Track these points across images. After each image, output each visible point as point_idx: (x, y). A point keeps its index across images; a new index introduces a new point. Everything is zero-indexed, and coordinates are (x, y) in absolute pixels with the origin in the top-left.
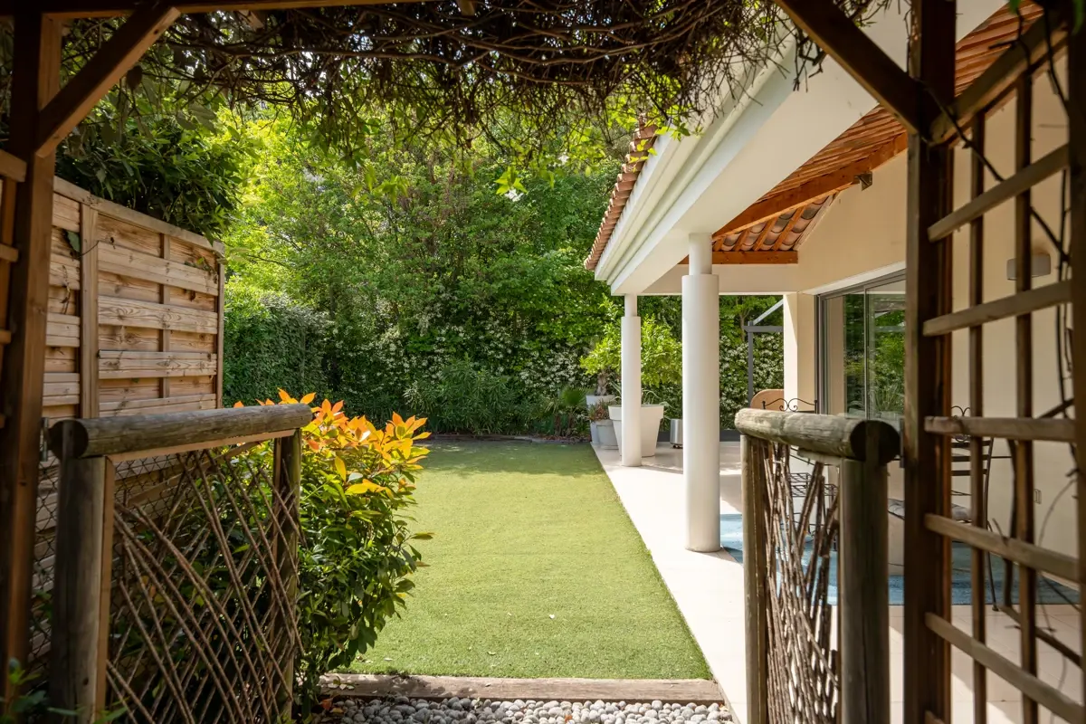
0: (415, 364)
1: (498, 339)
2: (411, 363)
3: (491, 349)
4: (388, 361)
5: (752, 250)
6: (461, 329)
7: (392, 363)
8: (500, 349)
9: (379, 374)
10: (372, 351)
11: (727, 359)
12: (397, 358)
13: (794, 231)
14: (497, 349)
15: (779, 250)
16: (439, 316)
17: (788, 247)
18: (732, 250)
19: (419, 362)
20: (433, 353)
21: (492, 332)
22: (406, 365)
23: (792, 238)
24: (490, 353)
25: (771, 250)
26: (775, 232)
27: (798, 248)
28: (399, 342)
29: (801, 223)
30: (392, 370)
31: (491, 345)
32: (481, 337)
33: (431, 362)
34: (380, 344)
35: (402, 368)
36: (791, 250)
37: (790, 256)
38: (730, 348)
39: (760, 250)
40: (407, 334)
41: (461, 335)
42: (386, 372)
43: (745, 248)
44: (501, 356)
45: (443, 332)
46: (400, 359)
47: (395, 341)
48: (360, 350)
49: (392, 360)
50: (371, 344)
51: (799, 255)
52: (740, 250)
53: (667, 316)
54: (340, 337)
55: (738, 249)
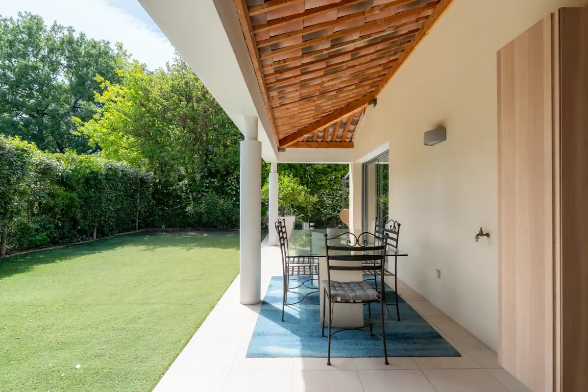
0: (195, 196)
1: (233, 185)
2: (193, 196)
3: (230, 189)
4: (182, 194)
5: (332, 141)
6: (215, 180)
7: (184, 195)
8: (234, 190)
9: (178, 200)
10: (175, 190)
11: (338, 195)
12: (187, 193)
13: (349, 131)
14: (232, 190)
15: (345, 141)
16: (206, 174)
17: (349, 140)
18: (322, 141)
19: (197, 195)
20: (203, 191)
21: (230, 182)
22: (191, 197)
23: (349, 135)
24: (229, 191)
25: (341, 141)
26: (340, 132)
27: (353, 140)
28: (187, 186)
29: (352, 127)
30: (184, 199)
31: (230, 187)
32: (225, 184)
33: (203, 195)
34: (178, 187)
35: (188, 197)
36: (351, 141)
37: (350, 144)
38: (339, 190)
39: (336, 141)
40: (191, 183)
41: (216, 183)
42: (181, 199)
43: (328, 140)
44: (234, 193)
45: (208, 181)
46: (188, 194)
47: (186, 185)
48: (170, 189)
49: (184, 194)
50: (174, 187)
51: (355, 144)
52: (326, 141)
53: (310, 175)
54: (160, 183)
55: (324, 141)
